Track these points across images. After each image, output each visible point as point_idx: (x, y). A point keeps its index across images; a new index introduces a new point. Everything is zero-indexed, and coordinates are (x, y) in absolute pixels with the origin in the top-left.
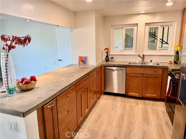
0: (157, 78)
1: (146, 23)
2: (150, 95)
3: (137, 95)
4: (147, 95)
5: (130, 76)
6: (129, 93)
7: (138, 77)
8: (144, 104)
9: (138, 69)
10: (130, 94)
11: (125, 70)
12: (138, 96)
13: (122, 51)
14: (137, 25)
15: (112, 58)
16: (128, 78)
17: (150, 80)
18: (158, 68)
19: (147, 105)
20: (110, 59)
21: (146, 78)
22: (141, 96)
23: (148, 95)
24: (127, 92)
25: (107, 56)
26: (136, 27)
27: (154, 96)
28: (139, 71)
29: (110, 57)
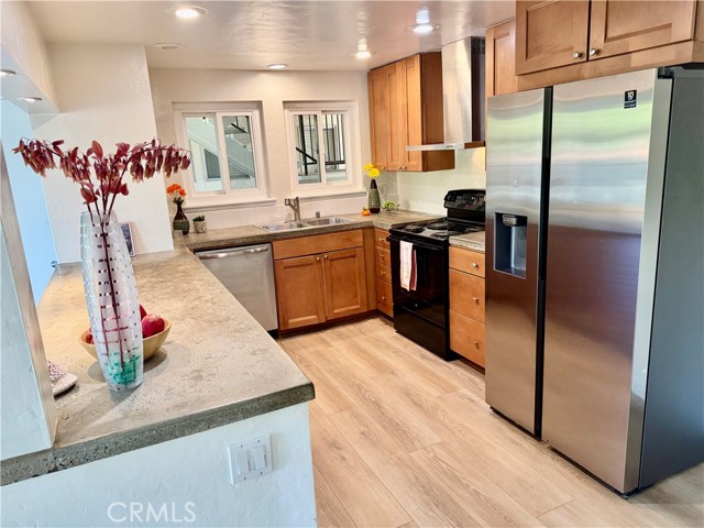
0: (354, 256)
1: (284, 102)
2: (343, 309)
3: (312, 319)
4: (336, 311)
5: (286, 268)
6: (290, 321)
7: (308, 265)
8: (341, 336)
9: (305, 240)
10: (295, 322)
11: (270, 250)
12: (317, 322)
13: (222, 192)
14: (259, 105)
15: (200, 219)
16: (281, 273)
17: (340, 267)
18: (353, 229)
19: (349, 337)
20: (191, 223)
21: (328, 262)
22: (323, 321)
23: (339, 311)
24: (284, 320)
25: (180, 215)
26: (257, 113)
27: (354, 308)
28: (309, 246)
29: (190, 217)
